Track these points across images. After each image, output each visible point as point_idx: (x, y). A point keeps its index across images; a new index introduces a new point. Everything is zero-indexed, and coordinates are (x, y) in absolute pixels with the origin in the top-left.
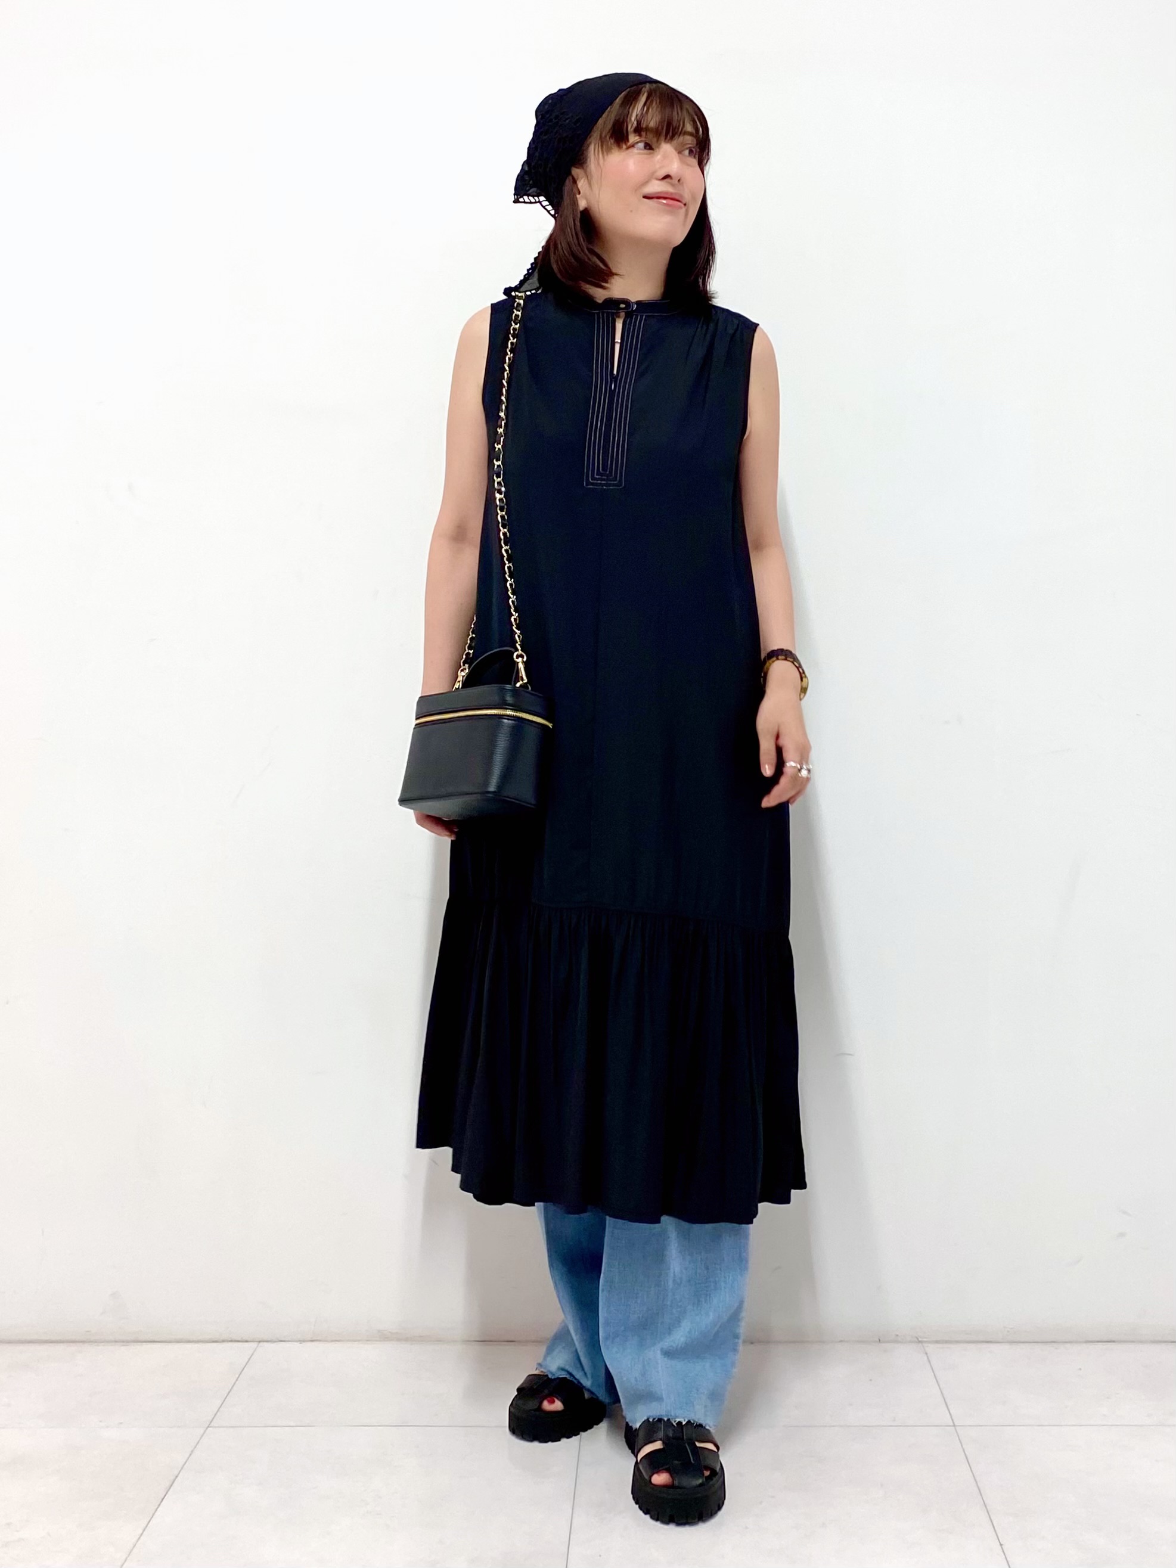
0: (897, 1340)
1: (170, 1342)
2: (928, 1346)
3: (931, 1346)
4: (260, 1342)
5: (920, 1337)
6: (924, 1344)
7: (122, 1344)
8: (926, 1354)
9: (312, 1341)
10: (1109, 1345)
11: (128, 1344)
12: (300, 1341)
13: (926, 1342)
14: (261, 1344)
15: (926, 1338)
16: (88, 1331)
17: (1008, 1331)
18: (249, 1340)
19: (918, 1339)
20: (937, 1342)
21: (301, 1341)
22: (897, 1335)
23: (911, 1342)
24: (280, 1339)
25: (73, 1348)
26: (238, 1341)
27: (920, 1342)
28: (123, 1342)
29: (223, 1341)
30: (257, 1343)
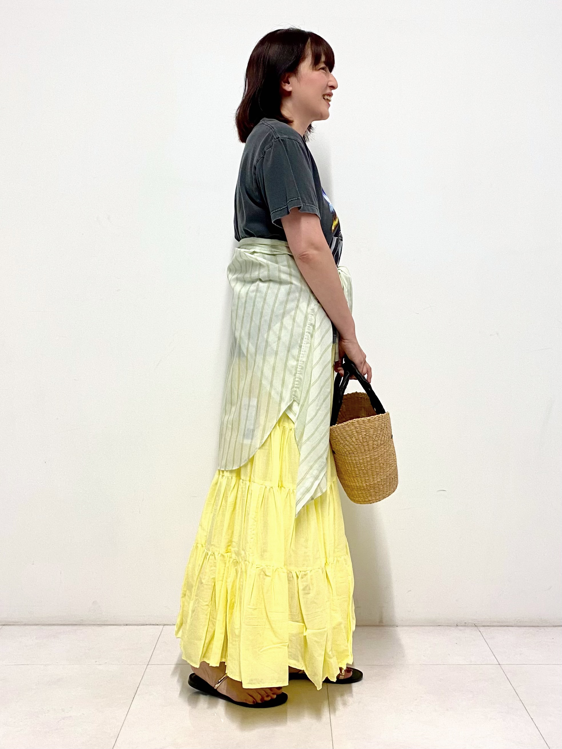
0: (466, 625)
1: (120, 625)
2: (480, 628)
3: (481, 628)
5: (476, 624)
6: (478, 627)
7: (99, 626)
8: (480, 631)
11: (101, 626)
13: (480, 626)
14: (165, 626)
15: (479, 624)
16: (82, 620)
17: (517, 621)
18: (158, 624)
19: (475, 624)
20: (484, 626)
22: (465, 623)
23: (473, 626)
25: (75, 628)
26: (153, 625)
27: (476, 626)
28: (99, 625)
29: (147, 625)
30: (163, 626)
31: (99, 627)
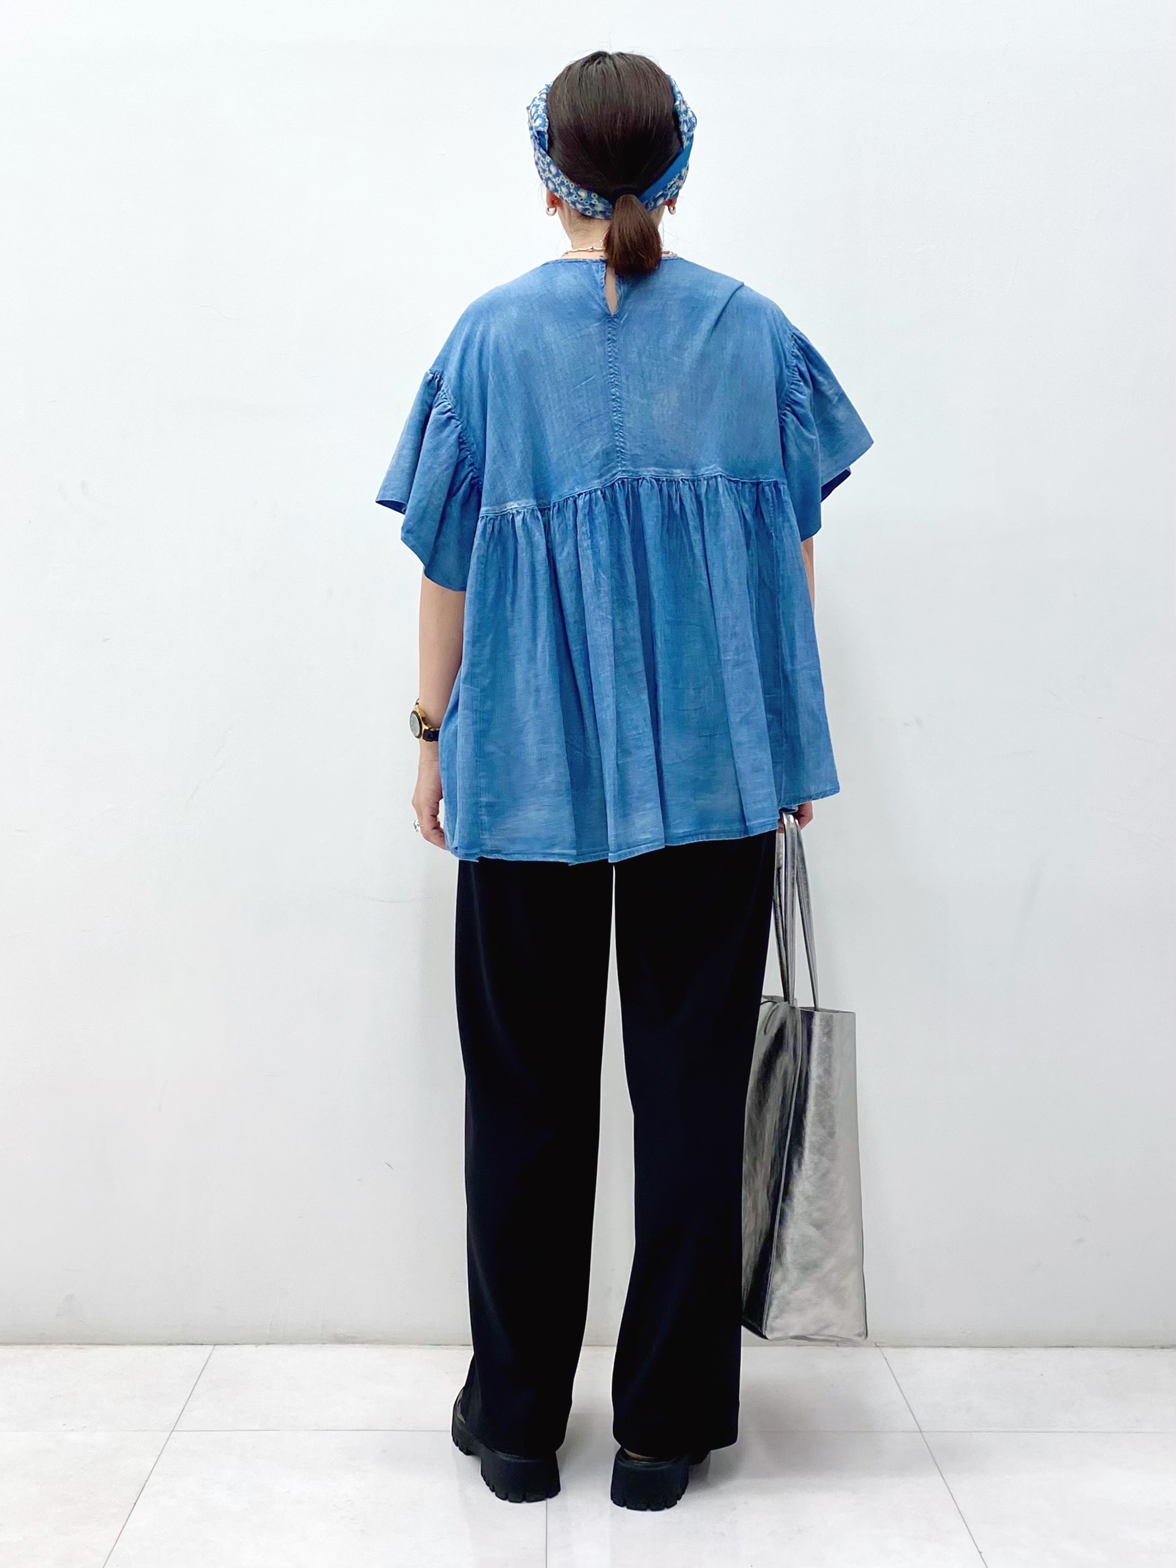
2: (887, 1350)
3: (889, 1351)
4: (215, 1345)
5: (878, 1342)
6: (884, 1350)
7: (78, 1346)
8: (886, 1359)
9: (267, 1344)
10: (1069, 1350)
11: (83, 1346)
12: (254, 1344)
13: (886, 1347)
14: (216, 1346)
15: (884, 1343)
16: (43, 1334)
17: (967, 1336)
18: (205, 1342)
19: (876, 1345)
20: (895, 1347)
21: (257, 1343)
23: (872, 1347)
24: (236, 1343)
25: (29, 1350)
26: (193, 1344)
27: (878, 1347)
28: (78, 1344)
29: (178, 1344)
30: (212, 1346)
31: (79, 1348)
